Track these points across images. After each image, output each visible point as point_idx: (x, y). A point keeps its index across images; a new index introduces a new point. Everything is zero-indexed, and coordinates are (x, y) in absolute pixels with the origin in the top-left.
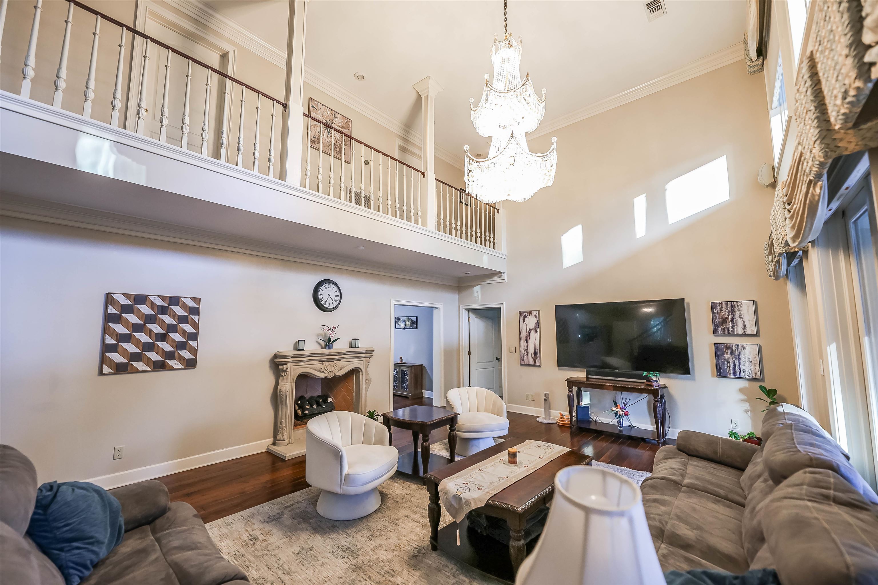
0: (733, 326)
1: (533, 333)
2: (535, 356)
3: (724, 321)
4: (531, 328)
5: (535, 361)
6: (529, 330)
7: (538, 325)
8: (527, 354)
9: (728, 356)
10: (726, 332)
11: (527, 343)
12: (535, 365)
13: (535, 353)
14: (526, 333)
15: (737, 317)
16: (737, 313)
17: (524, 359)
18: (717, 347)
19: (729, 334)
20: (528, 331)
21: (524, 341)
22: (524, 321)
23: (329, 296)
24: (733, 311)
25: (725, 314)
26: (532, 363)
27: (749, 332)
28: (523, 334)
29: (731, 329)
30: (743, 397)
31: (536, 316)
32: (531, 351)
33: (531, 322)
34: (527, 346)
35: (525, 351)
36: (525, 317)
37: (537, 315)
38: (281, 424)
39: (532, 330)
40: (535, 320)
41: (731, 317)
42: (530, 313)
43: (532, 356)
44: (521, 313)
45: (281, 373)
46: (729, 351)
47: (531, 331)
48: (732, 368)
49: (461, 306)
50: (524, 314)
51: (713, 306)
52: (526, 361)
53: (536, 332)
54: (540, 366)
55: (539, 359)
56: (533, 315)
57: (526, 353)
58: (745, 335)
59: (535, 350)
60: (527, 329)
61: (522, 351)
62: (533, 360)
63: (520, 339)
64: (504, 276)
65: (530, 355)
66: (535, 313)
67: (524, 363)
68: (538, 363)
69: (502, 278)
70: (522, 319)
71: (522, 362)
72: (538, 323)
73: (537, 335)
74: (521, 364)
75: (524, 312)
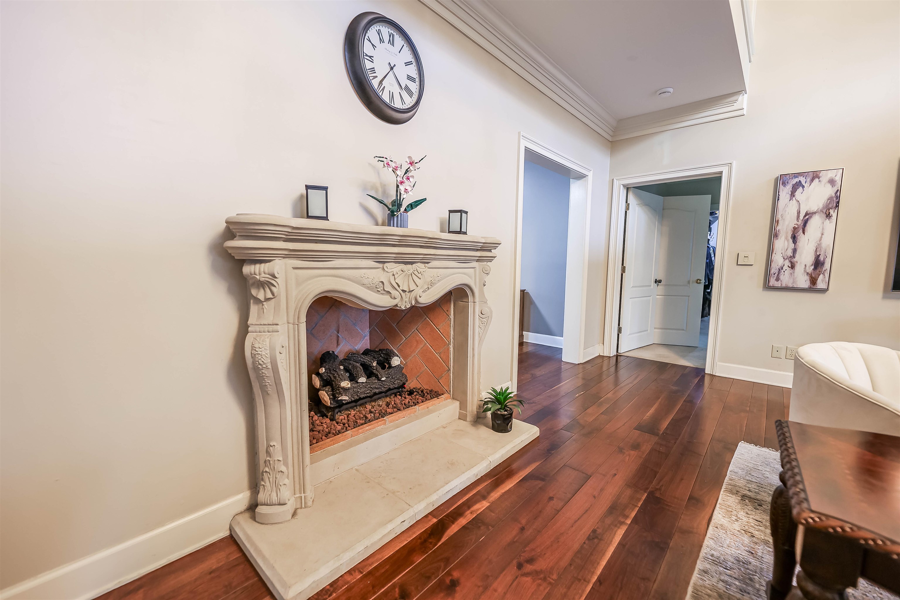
1: (815, 222)
2: (815, 268)
4: (814, 209)
5: (813, 281)
6: (807, 214)
7: (834, 203)
8: (793, 267)
11: (795, 241)
12: (812, 289)
13: (818, 264)
14: (796, 222)
17: (782, 277)
20: (801, 217)
21: (786, 238)
22: (793, 195)
23: (392, 68)
26: (803, 282)
28: (787, 222)
31: (832, 182)
32: (805, 259)
33: (814, 196)
34: (795, 251)
35: (787, 261)
36: (798, 186)
37: (838, 179)
38: (268, 453)
39: (815, 213)
40: (829, 191)
42: (815, 176)
43: (805, 271)
45: (254, 292)
47: (811, 217)
49: (615, 181)
50: (796, 180)
52: (786, 279)
53: (828, 216)
54: (823, 291)
55: (827, 275)
56: (825, 179)
57: (787, 263)
59: (817, 257)
60: (799, 213)
61: (778, 260)
62: (807, 278)
63: (773, 235)
64: (743, 101)
65: (799, 269)
66: (830, 175)
67: (778, 284)
68: (821, 284)
69: (736, 106)
70: (785, 192)
71: (773, 282)
72: (838, 198)
73: (830, 225)
74: (767, 287)
75: (796, 175)
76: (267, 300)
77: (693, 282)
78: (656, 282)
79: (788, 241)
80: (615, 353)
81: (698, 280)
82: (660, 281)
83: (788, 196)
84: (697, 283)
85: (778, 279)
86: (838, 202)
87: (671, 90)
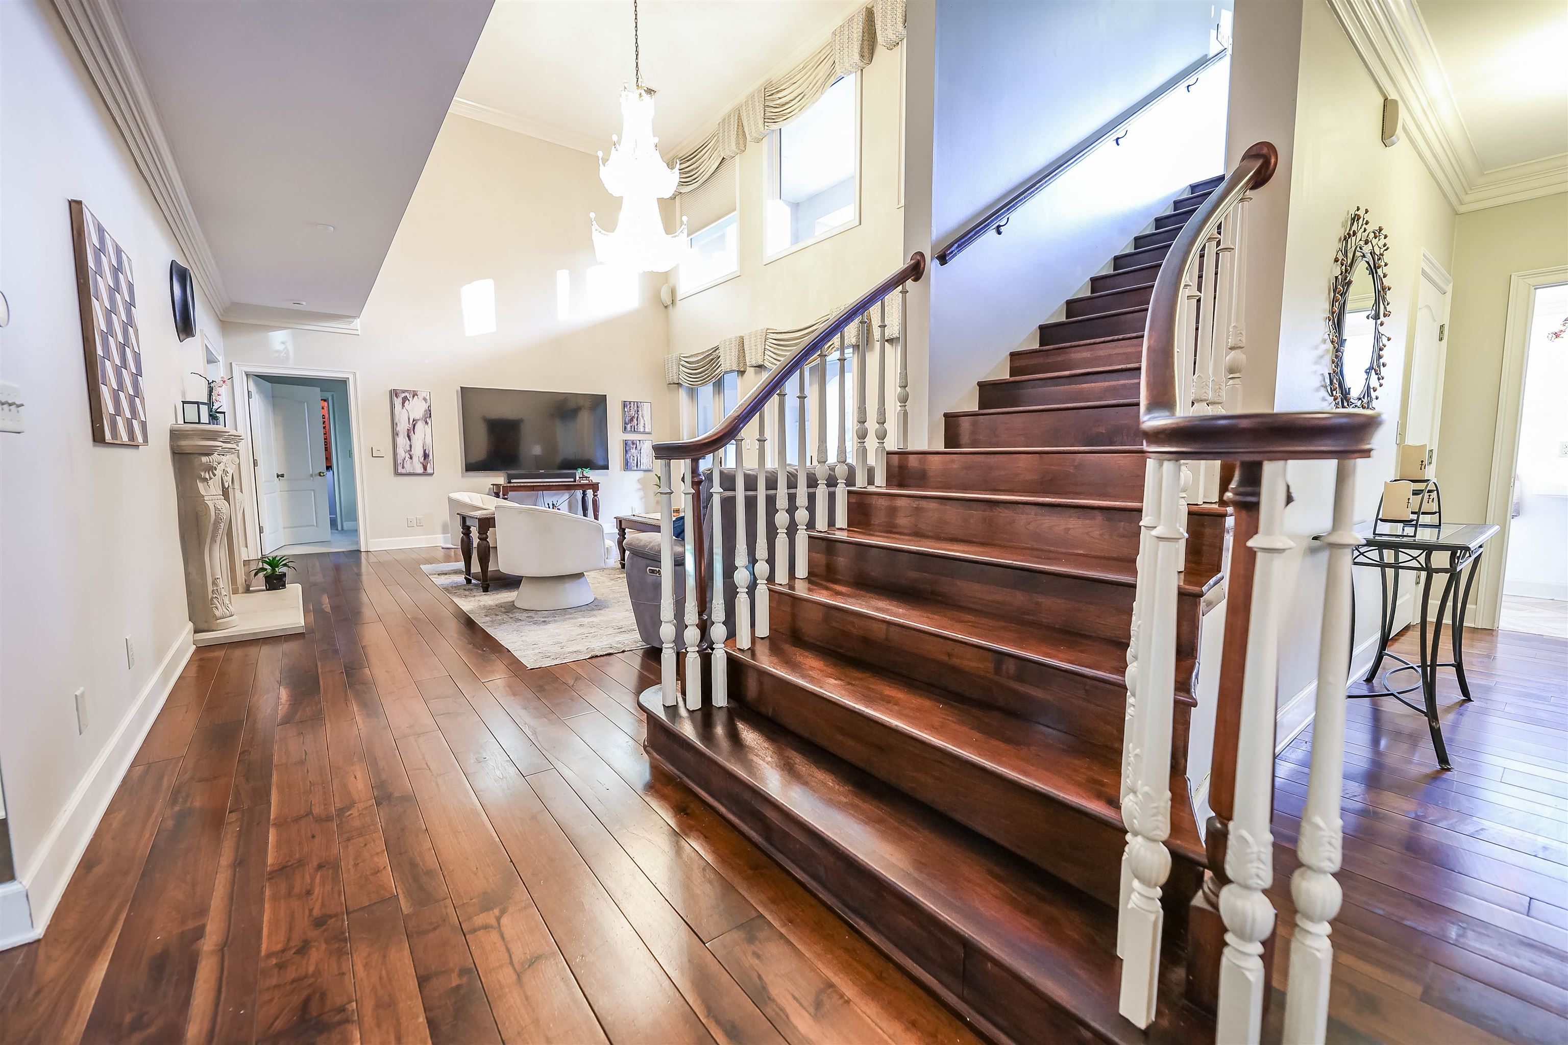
0: (637, 424)
1: (420, 426)
2: (425, 459)
3: (632, 420)
4: (417, 417)
5: (425, 468)
6: (414, 421)
7: (428, 414)
8: (411, 458)
9: (633, 451)
10: (633, 430)
11: (410, 440)
12: (425, 473)
13: (426, 456)
14: (408, 425)
15: (640, 416)
16: (640, 413)
17: (405, 466)
18: (626, 443)
19: (634, 430)
20: (411, 422)
21: (404, 437)
22: (403, 405)
24: (638, 411)
25: (633, 413)
26: (420, 470)
27: (647, 430)
28: (403, 425)
29: (636, 427)
30: (640, 486)
31: (425, 399)
32: (418, 452)
33: (416, 408)
34: (411, 446)
35: (407, 454)
36: (405, 399)
37: (428, 397)
38: (214, 583)
39: (418, 420)
40: (424, 406)
41: (636, 415)
42: (415, 394)
43: (419, 461)
44: (394, 393)
45: (203, 474)
46: (634, 446)
47: (416, 423)
48: (635, 462)
50: (403, 395)
51: (624, 404)
52: (408, 468)
53: (427, 423)
54: (431, 474)
55: (432, 464)
56: (421, 397)
58: (644, 433)
59: (424, 451)
60: (409, 419)
61: (401, 453)
62: (421, 466)
63: (395, 434)
64: (357, 323)
65: (415, 459)
66: (424, 394)
67: (404, 471)
68: (429, 470)
69: (352, 326)
70: (398, 402)
71: (400, 470)
72: (430, 411)
73: (428, 429)
74: (397, 473)
75: (404, 392)
76: (211, 478)
77: (316, 475)
78: (278, 476)
79: (405, 439)
80: (260, 556)
81: (320, 473)
82: (282, 476)
83: (401, 406)
84: (320, 475)
85: (403, 467)
86: (430, 414)
87: (304, 303)
